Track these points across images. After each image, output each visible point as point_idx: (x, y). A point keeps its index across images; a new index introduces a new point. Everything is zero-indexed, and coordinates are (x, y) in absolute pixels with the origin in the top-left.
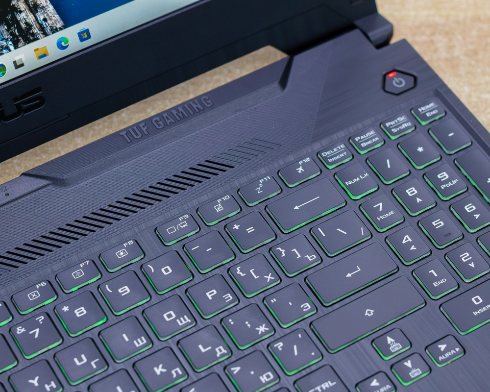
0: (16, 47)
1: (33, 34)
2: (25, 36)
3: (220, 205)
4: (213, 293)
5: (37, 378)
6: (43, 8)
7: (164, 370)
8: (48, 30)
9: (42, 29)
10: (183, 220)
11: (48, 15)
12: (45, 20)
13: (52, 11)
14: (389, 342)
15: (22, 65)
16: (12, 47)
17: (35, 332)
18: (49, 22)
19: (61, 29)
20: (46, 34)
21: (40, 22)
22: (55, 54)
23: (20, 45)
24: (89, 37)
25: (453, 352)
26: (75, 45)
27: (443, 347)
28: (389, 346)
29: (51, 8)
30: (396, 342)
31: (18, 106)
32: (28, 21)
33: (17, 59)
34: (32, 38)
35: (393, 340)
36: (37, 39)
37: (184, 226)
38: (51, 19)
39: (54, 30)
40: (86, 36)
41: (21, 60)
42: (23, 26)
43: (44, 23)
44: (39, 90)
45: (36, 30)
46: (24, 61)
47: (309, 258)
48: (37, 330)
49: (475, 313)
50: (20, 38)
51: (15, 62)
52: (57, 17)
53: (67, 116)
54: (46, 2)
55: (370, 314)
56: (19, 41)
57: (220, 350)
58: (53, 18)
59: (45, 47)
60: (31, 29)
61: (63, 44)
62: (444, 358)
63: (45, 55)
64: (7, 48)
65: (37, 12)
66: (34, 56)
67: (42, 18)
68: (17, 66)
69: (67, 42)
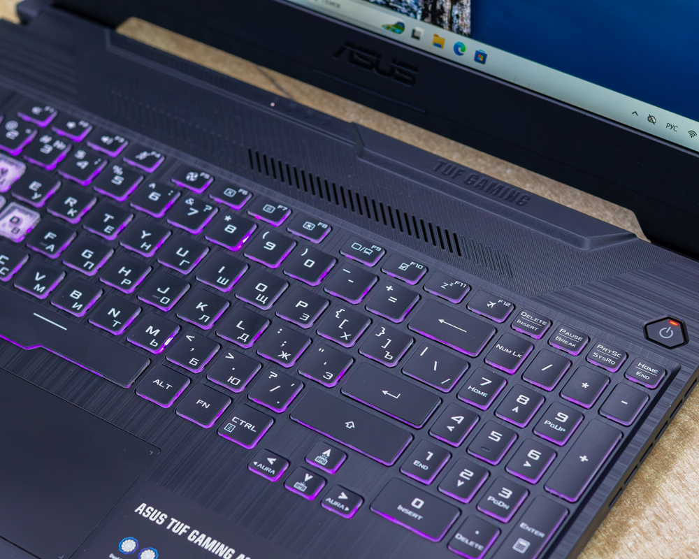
0: (423, 19)
1: (441, 20)
2: (433, 15)
3: (408, 266)
4: (304, 305)
5: (149, 234)
6: (462, 5)
7: (202, 310)
8: (455, 27)
9: (451, 22)
10: (374, 249)
11: (462, 14)
12: (458, 16)
13: (468, 15)
14: (324, 453)
15: (418, 38)
16: (419, 17)
17: (193, 211)
18: (460, 21)
19: (465, 35)
20: (451, 29)
21: (453, 15)
22: (447, 52)
23: (426, 20)
24: (483, 62)
25: (343, 507)
26: (468, 59)
27: (343, 496)
28: (321, 455)
29: (468, 11)
30: (328, 459)
31: (393, 68)
32: (444, 5)
33: (418, 29)
34: (438, 22)
35: (328, 455)
36: (442, 27)
37: (367, 253)
38: (462, 20)
39: (459, 32)
40: (481, 59)
41: (419, 33)
42: (438, 7)
43: (455, 18)
44: (415, 69)
45: (445, 19)
46: (422, 36)
47: (387, 355)
48: (196, 212)
49: (400, 508)
50: (430, 15)
51: (414, 31)
52: (468, 22)
53: (424, 112)
54: (467, 2)
55: (349, 426)
56: (427, 16)
57: (244, 337)
58: (465, 21)
59: (444, 39)
60: (442, 15)
61: (460, 49)
62: (331, 502)
63: (439, 46)
64: (415, 14)
65: (455, 4)
66: (431, 39)
67: (456, 12)
68: (415, 35)
69: (463, 50)
